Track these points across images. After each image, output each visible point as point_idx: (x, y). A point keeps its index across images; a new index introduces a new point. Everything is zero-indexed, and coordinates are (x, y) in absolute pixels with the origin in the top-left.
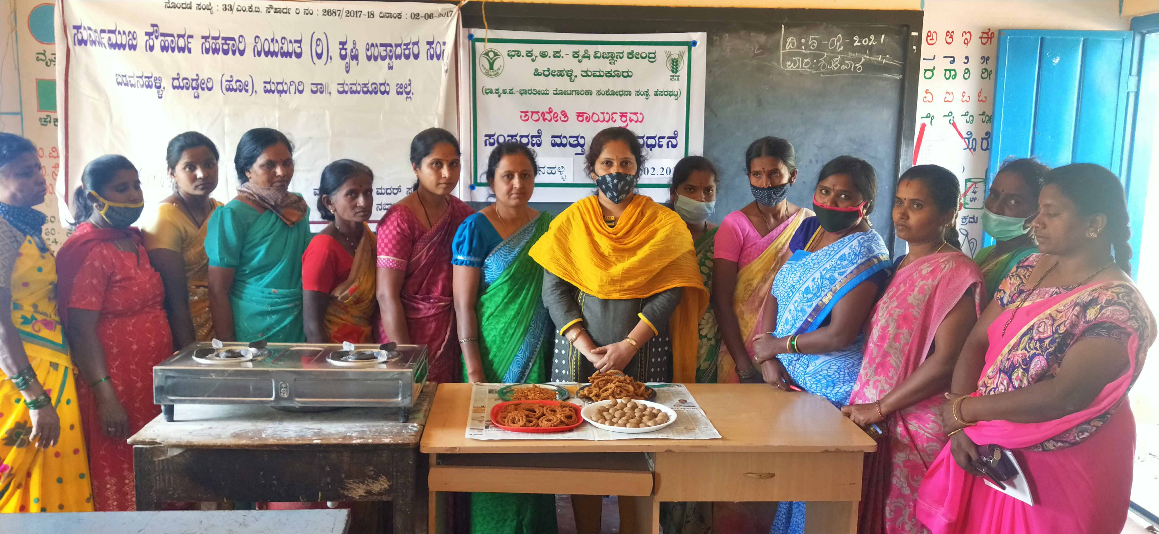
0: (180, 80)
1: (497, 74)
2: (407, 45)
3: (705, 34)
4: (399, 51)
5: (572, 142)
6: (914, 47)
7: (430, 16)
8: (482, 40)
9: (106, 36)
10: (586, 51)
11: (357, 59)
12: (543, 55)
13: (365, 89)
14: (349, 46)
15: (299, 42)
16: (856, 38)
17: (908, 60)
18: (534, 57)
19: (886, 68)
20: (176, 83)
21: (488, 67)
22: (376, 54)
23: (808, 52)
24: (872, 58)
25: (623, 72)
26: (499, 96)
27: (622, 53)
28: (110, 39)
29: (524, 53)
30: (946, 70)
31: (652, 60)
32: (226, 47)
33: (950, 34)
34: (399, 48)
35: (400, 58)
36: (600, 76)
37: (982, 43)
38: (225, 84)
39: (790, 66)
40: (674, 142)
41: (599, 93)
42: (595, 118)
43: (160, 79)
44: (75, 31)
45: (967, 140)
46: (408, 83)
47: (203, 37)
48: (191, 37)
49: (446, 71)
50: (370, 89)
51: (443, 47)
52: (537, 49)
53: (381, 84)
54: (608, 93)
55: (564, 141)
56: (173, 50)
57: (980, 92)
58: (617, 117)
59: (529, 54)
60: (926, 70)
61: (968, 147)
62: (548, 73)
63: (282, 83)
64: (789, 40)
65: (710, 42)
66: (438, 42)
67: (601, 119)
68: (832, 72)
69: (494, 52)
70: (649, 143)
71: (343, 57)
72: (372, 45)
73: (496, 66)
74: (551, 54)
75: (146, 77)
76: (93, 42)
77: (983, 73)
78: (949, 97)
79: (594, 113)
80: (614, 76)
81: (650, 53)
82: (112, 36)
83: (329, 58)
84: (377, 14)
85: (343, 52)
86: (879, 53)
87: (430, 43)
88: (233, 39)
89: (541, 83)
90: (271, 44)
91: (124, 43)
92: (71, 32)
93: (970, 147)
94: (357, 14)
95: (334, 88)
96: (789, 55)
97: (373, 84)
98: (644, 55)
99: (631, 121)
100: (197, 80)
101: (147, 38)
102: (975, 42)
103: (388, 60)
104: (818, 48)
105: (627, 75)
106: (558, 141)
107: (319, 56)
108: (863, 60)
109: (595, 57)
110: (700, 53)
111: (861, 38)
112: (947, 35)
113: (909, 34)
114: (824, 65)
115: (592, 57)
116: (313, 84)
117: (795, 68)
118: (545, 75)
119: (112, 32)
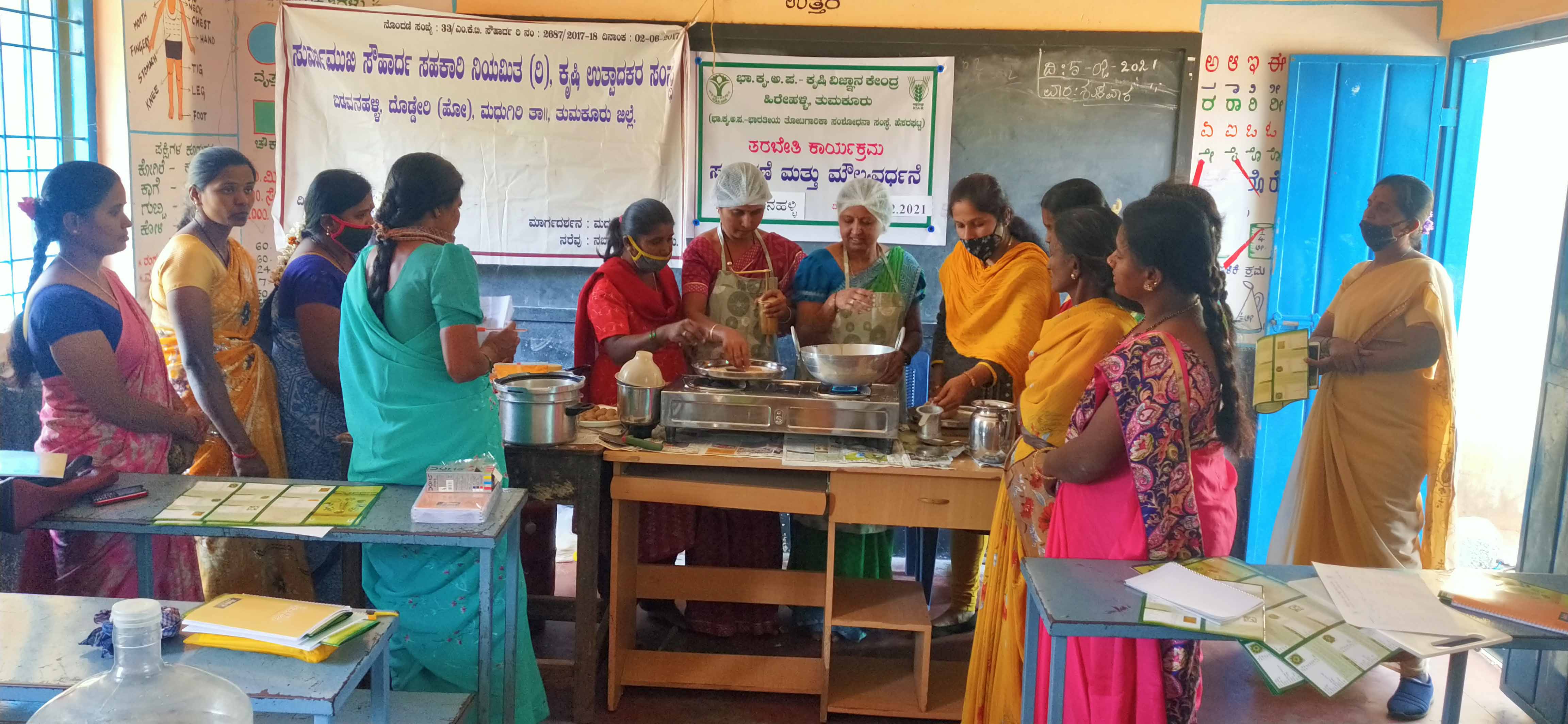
0: (398, 103)
1: (725, 101)
2: (630, 69)
3: (953, 58)
4: (621, 75)
5: (804, 176)
6: (1191, 74)
7: (655, 38)
8: (710, 64)
9: (325, 56)
10: (822, 77)
11: (578, 84)
12: (775, 80)
13: (585, 116)
14: (570, 70)
15: (519, 64)
16: (1124, 63)
17: (1183, 89)
18: (765, 82)
19: (1159, 98)
20: (393, 106)
21: (715, 92)
22: (598, 79)
23: (1069, 79)
24: (1142, 86)
25: (862, 99)
26: (727, 125)
27: (861, 79)
28: (328, 59)
29: (754, 78)
30: (1228, 100)
31: (894, 86)
32: (444, 69)
33: (1233, 60)
34: (622, 73)
35: (623, 84)
36: (837, 103)
37: (1272, 70)
38: (442, 107)
39: (1048, 94)
40: (917, 177)
41: (834, 122)
42: (830, 149)
43: (377, 101)
44: (295, 51)
45: (1252, 180)
46: (630, 109)
47: (421, 59)
48: (409, 58)
49: (671, 97)
50: (590, 116)
51: (668, 72)
52: (769, 73)
53: (602, 111)
54: (844, 122)
55: (796, 174)
56: (391, 73)
57: (1269, 126)
58: (854, 149)
59: (760, 79)
60: (1205, 100)
61: (1254, 188)
62: (780, 100)
63: (499, 108)
64: (1048, 65)
65: (958, 67)
66: (663, 67)
67: (837, 151)
68: (1096, 102)
69: (723, 77)
70: (889, 178)
71: (563, 82)
72: (594, 69)
73: (723, 93)
74: (784, 79)
75: (363, 100)
76: (313, 62)
77: (1272, 103)
78: (1232, 131)
79: (828, 144)
80: (851, 104)
81: (891, 79)
82: (331, 56)
83: (549, 82)
84: (600, 36)
85: (564, 76)
86: (1150, 80)
87: (654, 68)
88: (451, 61)
89: (772, 111)
90: (490, 67)
91: (342, 63)
92: (291, 52)
93: (1257, 187)
94: (579, 36)
95: (553, 114)
96: (1048, 82)
97: (592, 110)
98: (885, 81)
99: (869, 153)
100: (414, 103)
101: (366, 58)
102: (1263, 68)
103: (609, 85)
104: (1080, 75)
105: (866, 102)
106: (789, 174)
107: (539, 80)
108: (1131, 88)
109: (831, 83)
110: (947, 78)
111: (1130, 63)
112: (1230, 61)
113: (1184, 59)
114: (1087, 94)
115: (828, 83)
116: (531, 109)
117: (1053, 97)
118: (776, 102)
119: (329, 52)
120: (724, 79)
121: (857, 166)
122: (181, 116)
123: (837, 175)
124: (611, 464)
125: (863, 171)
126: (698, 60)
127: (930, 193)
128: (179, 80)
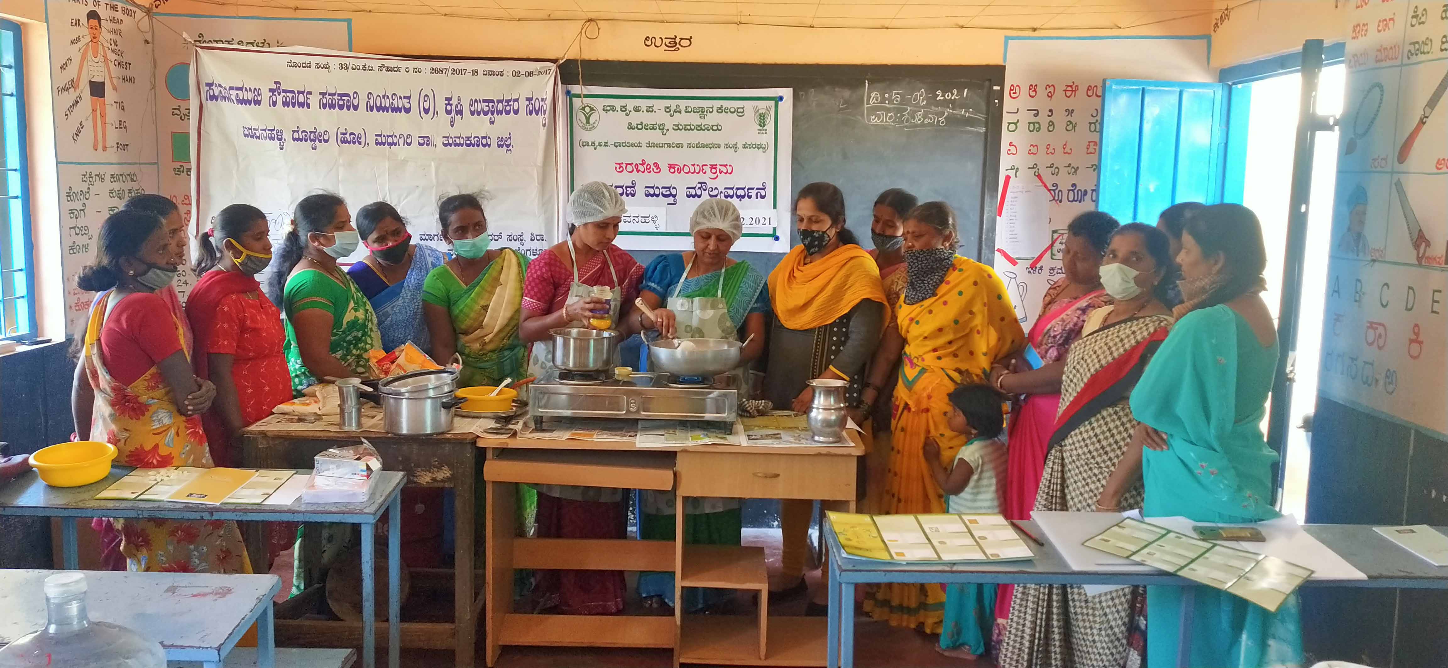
0: (300, 133)
1: (593, 128)
2: (508, 101)
3: (792, 89)
4: (500, 107)
5: (664, 193)
6: (996, 101)
7: (530, 74)
8: (579, 96)
9: (234, 93)
10: (678, 106)
11: (461, 114)
12: (637, 110)
13: (468, 142)
14: (454, 102)
15: (409, 98)
16: (939, 92)
17: (991, 114)
18: (628, 112)
19: (970, 122)
20: (296, 135)
21: (584, 121)
22: (479, 110)
23: (892, 106)
24: (955, 112)
25: (713, 126)
26: (595, 149)
27: (712, 107)
28: (237, 95)
29: (618, 108)
30: (1030, 123)
31: (740, 114)
32: (341, 102)
33: (1033, 88)
34: (500, 104)
35: (501, 114)
36: (691, 129)
37: (1066, 96)
38: (340, 136)
39: (874, 120)
40: (763, 193)
41: (690, 146)
42: (686, 169)
43: (281, 132)
44: (208, 88)
45: (1052, 192)
46: (508, 136)
47: (321, 94)
48: (310, 93)
49: (545, 125)
50: (473, 142)
51: (541, 103)
52: (631, 104)
53: (483, 138)
54: (698, 146)
55: (657, 192)
56: (294, 106)
57: (1065, 145)
58: (707, 169)
59: (623, 108)
60: (1009, 123)
61: (1054, 199)
62: (642, 126)
63: (391, 136)
64: (873, 95)
65: (796, 97)
66: (537, 99)
67: (692, 171)
68: (916, 126)
69: (590, 107)
70: (738, 194)
71: (449, 112)
72: (476, 101)
73: (591, 121)
74: (644, 109)
75: (269, 130)
76: (224, 98)
77: (1067, 125)
78: (1034, 150)
79: (684, 165)
80: (704, 130)
81: (738, 108)
82: (240, 92)
83: (436, 112)
84: (480, 72)
85: (449, 108)
86: (961, 107)
87: (529, 100)
88: (348, 95)
89: (634, 136)
91: (250, 99)
92: (204, 89)
93: (1056, 198)
94: (462, 72)
95: (439, 141)
96: (873, 110)
97: (475, 137)
98: (733, 110)
99: (721, 172)
100: (315, 133)
101: (271, 94)
102: (1059, 95)
103: (490, 115)
104: (902, 102)
105: (717, 128)
106: (651, 191)
107: (427, 111)
108: (946, 114)
109: (686, 112)
110: (786, 107)
111: (944, 92)
112: (1030, 89)
113: (991, 88)
114: (908, 119)
115: (683, 111)
116: (420, 137)
117: (879, 122)
118: (638, 129)
119: (238, 89)
120: (592, 109)
121: (711, 184)
122: (105, 148)
123: (693, 192)
124: (484, 450)
125: (716, 188)
126: (568, 93)
127: (775, 207)
128: (103, 116)
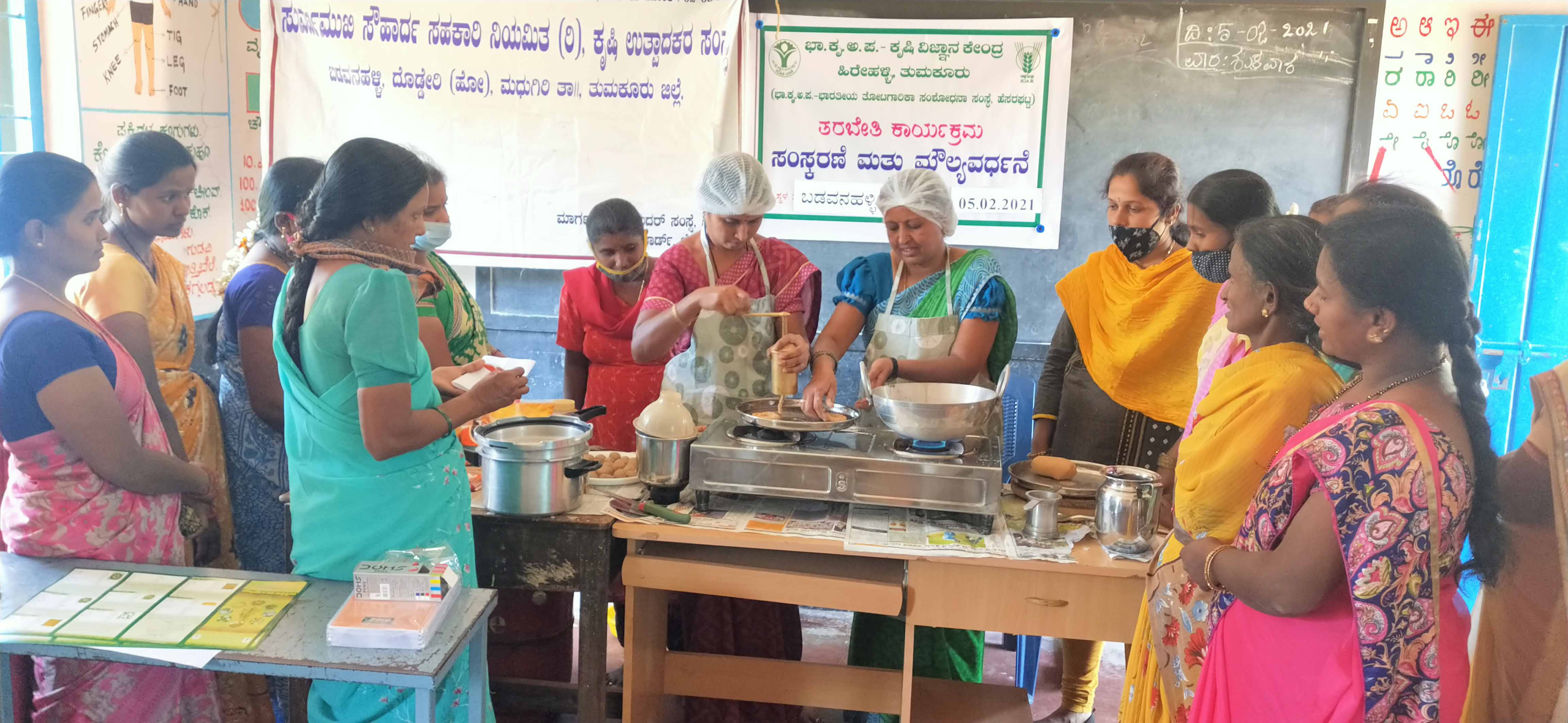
0: (403, 75)
1: (791, 73)
2: (677, 35)
3: (1072, 19)
4: (667, 43)
5: (885, 163)
6: (1372, 40)
8: (773, 28)
9: (318, 20)
10: (909, 43)
11: (615, 53)
12: (852, 48)
13: (623, 91)
14: (606, 36)
15: (546, 30)
16: (1287, 26)
17: (1361, 58)
18: (839, 50)
19: (1329, 69)
20: (398, 79)
21: (780, 63)
22: (639, 47)
23: (1217, 45)
24: (1309, 55)
25: (957, 70)
26: (793, 102)
27: (957, 45)
28: (322, 23)
29: (826, 46)
30: (1419, 73)
31: (997, 55)
32: (457, 36)
33: (1426, 22)
34: (667, 39)
35: (668, 53)
36: (926, 75)
37: (1475, 34)
38: (455, 81)
39: (1190, 65)
40: (1023, 165)
41: (923, 98)
42: (917, 131)
43: (378, 74)
44: (284, 14)
45: (1447, 173)
46: (676, 83)
47: (431, 23)
48: (416, 22)
49: (726, 69)
50: (629, 92)
51: (722, 38)
52: (844, 40)
53: (642, 85)
54: (935, 99)
55: (875, 162)
56: (395, 40)
57: (1470, 105)
58: (946, 131)
59: (834, 46)
60: (1389, 73)
61: (1448, 182)
62: (858, 71)
63: (523, 82)
64: (1190, 28)
65: (1078, 30)
66: (716, 32)
68: (1250, 74)
69: (788, 44)
70: (989, 166)
71: (598, 50)
72: (635, 35)
73: (789, 63)
74: (862, 46)
75: (363, 72)
76: (305, 28)
77: (1475, 77)
78: (1422, 112)
79: (915, 126)
80: (944, 76)
81: (994, 46)
82: (325, 20)
83: (581, 50)
85: (599, 44)
86: (1319, 47)
87: (706, 33)
88: (466, 26)
89: (847, 85)
90: (512, 33)
91: (338, 29)
92: (280, 15)
93: (1452, 182)
95: (585, 89)
96: (1189, 50)
97: (632, 84)
98: (986, 48)
99: (965, 136)
100: (422, 76)
101: (366, 23)
102: (1465, 33)
103: (652, 54)
104: (1231, 40)
105: (962, 74)
106: (867, 161)
107: (569, 48)
108: (1296, 57)
109: (920, 51)
110: (1063, 45)
111: (1294, 26)
112: (1422, 24)
113: (1363, 21)
114: (1239, 64)
115: (916, 51)
116: (560, 84)
117: (1196, 68)
118: (853, 75)
119: (325, 15)
120: (790, 47)
121: (950, 152)
122: (152, 92)
124: (623, 542)
125: (957, 158)
126: (759, 24)
127: (1040, 185)
128: (150, 48)
